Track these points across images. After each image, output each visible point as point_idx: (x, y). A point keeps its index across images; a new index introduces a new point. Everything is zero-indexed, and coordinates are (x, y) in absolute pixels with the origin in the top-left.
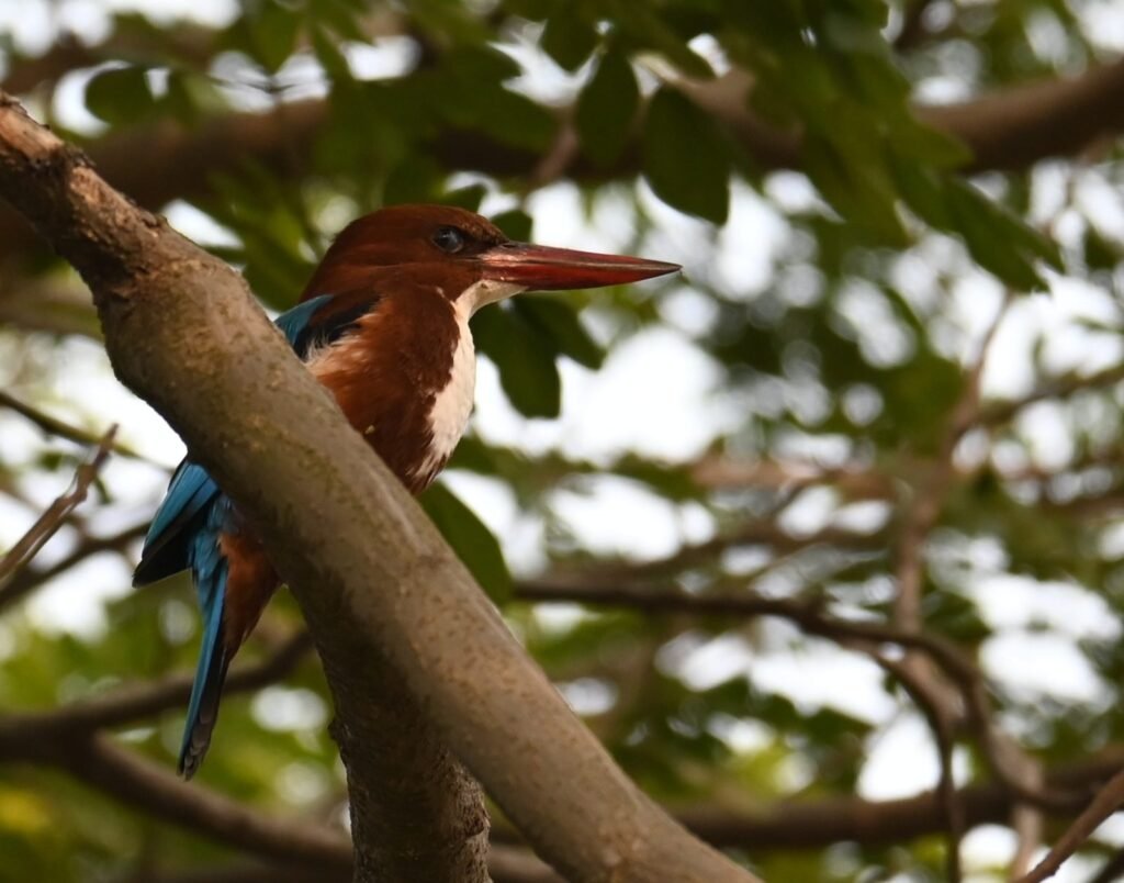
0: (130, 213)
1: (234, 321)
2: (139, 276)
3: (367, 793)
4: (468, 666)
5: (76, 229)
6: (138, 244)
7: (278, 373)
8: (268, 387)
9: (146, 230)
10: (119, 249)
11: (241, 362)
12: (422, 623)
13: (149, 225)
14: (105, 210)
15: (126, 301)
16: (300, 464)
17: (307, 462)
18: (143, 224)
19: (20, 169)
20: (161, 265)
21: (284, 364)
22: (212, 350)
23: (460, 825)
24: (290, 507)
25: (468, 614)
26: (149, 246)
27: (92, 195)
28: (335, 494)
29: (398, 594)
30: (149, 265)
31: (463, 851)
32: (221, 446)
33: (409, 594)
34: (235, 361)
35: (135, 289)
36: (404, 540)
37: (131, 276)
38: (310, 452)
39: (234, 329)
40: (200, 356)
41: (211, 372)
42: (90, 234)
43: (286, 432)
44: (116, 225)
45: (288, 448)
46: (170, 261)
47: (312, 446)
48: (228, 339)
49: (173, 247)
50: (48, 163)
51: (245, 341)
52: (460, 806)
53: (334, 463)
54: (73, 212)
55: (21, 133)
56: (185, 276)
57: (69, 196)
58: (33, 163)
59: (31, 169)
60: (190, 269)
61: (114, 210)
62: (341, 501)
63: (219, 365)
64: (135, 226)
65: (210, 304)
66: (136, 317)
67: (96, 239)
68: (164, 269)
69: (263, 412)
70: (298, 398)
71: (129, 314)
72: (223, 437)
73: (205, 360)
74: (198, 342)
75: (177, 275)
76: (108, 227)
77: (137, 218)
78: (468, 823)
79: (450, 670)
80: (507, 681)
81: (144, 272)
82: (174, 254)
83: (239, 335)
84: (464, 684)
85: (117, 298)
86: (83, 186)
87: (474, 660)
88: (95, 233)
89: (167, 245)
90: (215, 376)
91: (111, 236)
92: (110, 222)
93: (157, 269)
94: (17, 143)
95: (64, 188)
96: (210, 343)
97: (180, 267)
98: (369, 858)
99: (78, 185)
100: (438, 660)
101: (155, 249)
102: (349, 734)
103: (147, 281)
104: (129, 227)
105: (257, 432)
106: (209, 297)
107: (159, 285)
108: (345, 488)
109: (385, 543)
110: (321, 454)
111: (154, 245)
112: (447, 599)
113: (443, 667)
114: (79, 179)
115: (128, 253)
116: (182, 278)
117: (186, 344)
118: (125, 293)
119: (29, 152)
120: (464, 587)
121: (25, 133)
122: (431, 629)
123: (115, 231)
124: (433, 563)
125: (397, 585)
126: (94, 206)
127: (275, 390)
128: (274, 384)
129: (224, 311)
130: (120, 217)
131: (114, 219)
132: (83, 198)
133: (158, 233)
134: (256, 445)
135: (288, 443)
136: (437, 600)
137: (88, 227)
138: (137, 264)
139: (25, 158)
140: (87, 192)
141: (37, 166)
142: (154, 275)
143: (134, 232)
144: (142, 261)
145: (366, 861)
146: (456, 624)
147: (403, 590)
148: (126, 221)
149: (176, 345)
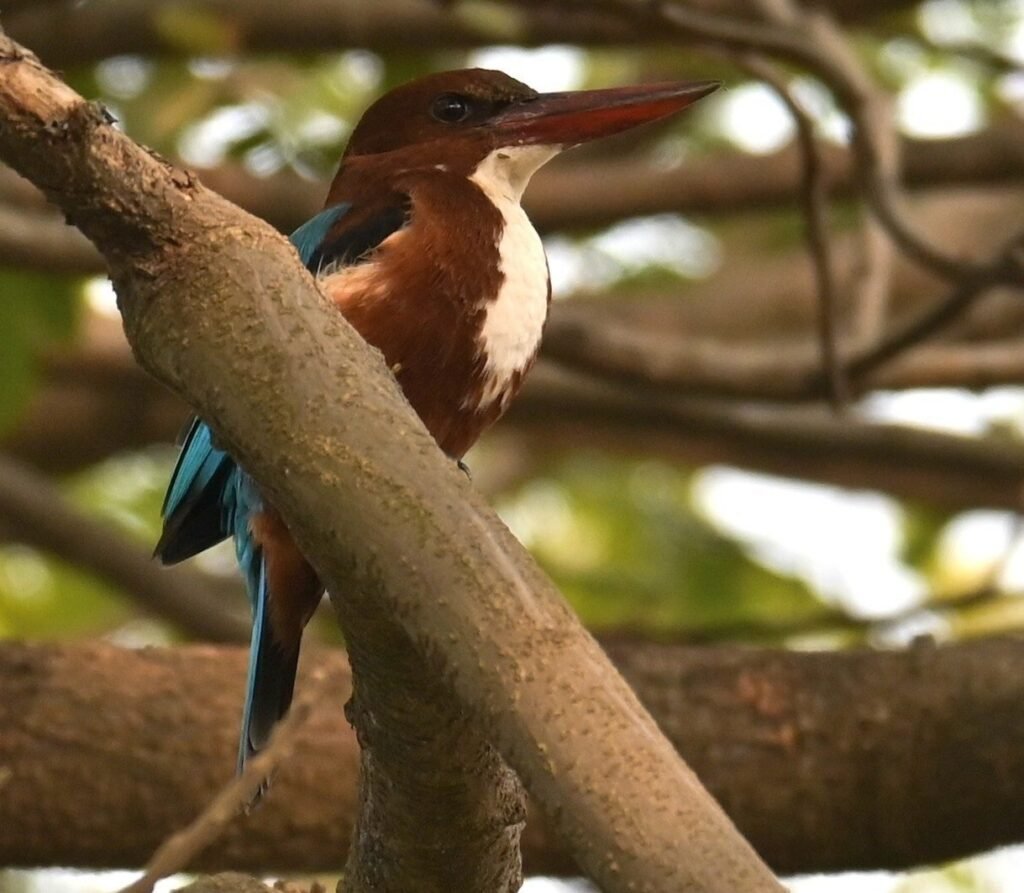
0: (158, 174)
1: (290, 311)
2: (168, 248)
3: (390, 784)
4: (608, 775)
5: (96, 199)
6: (169, 211)
7: (349, 381)
8: (339, 401)
9: (177, 192)
10: (145, 217)
11: (302, 366)
12: (548, 717)
13: (178, 185)
14: (130, 175)
15: (153, 278)
16: (385, 503)
17: (393, 503)
18: (173, 185)
19: (33, 134)
20: (195, 235)
21: (356, 368)
22: (265, 349)
23: (498, 815)
24: (374, 557)
25: (605, 707)
26: (181, 213)
27: (116, 159)
28: (430, 544)
29: (517, 679)
30: (180, 235)
31: (499, 840)
32: (283, 472)
33: (530, 679)
34: (296, 363)
35: (164, 266)
36: (520, 608)
37: (160, 249)
38: (397, 488)
39: (293, 322)
40: (250, 357)
41: (266, 379)
42: (113, 205)
43: (364, 462)
44: (144, 192)
45: (369, 483)
46: (206, 229)
47: (400, 481)
48: (285, 336)
49: (210, 212)
50: (66, 126)
51: (305, 337)
52: (501, 794)
53: (427, 503)
54: (94, 180)
55: (34, 92)
56: (225, 250)
57: (89, 162)
58: (48, 127)
59: (46, 134)
60: (230, 239)
61: (141, 173)
62: (440, 555)
63: (276, 369)
64: (164, 189)
65: (260, 288)
66: (166, 299)
67: (119, 210)
68: (197, 239)
69: (334, 433)
70: (376, 414)
71: (158, 294)
72: (284, 462)
73: (257, 362)
74: (248, 338)
75: (215, 249)
76: (133, 193)
77: (166, 179)
78: (507, 811)
79: (587, 779)
80: (657, 795)
81: (175, 243)
82: (212, 221)
83: (297, 330)
84: (605, 798)
85: (141, 275)
86: (105, 147)
87: (616, 767)
88: (118, 202)
89: (202, 209)
90: (271, 383)
91: (137, 204)
92: (136, 188)
93: (191, 240)
94: (30, 104)
95: (84, 152)
96: (263, 340)
97: (219, 237)
98: (382, 845)
99: (99, 148)
100: (571, 766)
101: (187, 217)
102: (374, 722)
103: (179, 255)
104: (157, 192)
105: (328, 461)
106: (257, 276)
107: (194, 260)
108: (443, 538)
109: (497, 612)
110: (411, 492)
111: (186, 210)
112: (578, 687)
113: (577, 776)
114: (101, 139)
115: (155, 222)
116: (222, 251)
117: (232, 338)
118: (151, 269)
119: (43, 113)
120: (598, 670)
121: (39, 91)
122: (561, 725)
123: (142, 197)
124: (558, 639)
125: (515, 667)
126: (117, 171)
127: (347, 405)
128: (346, 397)
129: (276, 298)
130: (147, 180)
131: (141, 186)
132: (106, 161)
133: (191, 195)
134: (327, 476)
135: (370, 476)
136: (565, 687)
137: (111, 195)
138: (167, 234)
139: (40, 122)
140: (109, 154)
141: (53, 131)
142: (186, 247)
143: (164, 197)
144: (172, 231)
145: (377, 848)
146: (590, 719)
147: (523, 674)
148: (153, 185)
149: (220, 340)
